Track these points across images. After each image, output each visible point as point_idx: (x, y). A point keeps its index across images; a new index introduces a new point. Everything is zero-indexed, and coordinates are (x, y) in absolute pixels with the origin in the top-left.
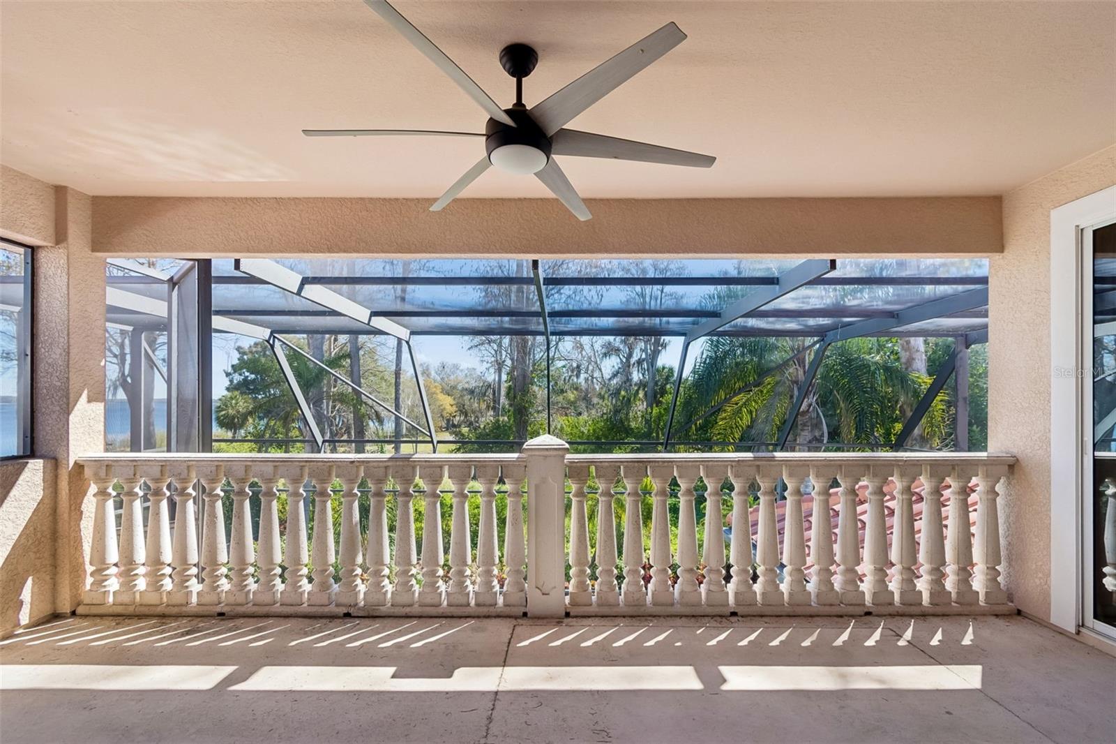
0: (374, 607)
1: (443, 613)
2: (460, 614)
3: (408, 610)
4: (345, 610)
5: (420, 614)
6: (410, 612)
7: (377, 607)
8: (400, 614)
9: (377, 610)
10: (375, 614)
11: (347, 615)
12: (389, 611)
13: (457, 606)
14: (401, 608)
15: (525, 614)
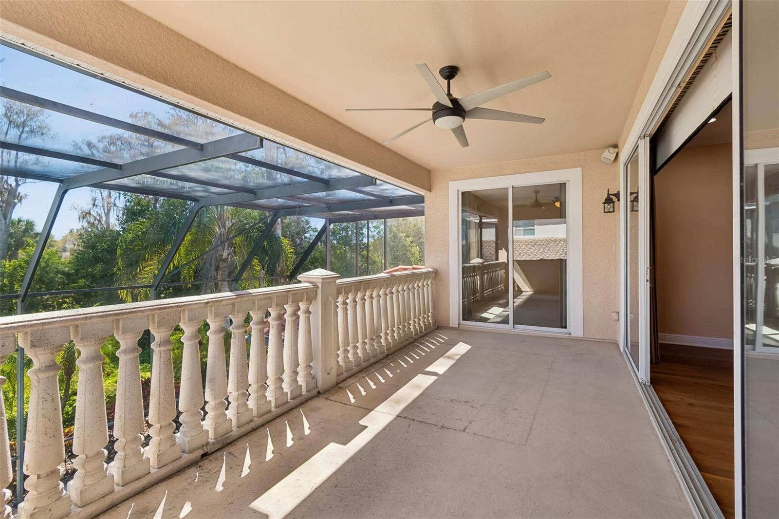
0: (225, 436)
1: (276, 414)
2: (286, 410)
3: (252, 425)
4: (201, 452)
5: (262, 423)
6: (255, 425)
7: (228, 435)
8: (247, 431)
9: (229, 436)
10: (229, 441)
11: (205, 455)
12: (238, 433)
13: (282, 405)
14: (247, 425)
15: (319, 393)
